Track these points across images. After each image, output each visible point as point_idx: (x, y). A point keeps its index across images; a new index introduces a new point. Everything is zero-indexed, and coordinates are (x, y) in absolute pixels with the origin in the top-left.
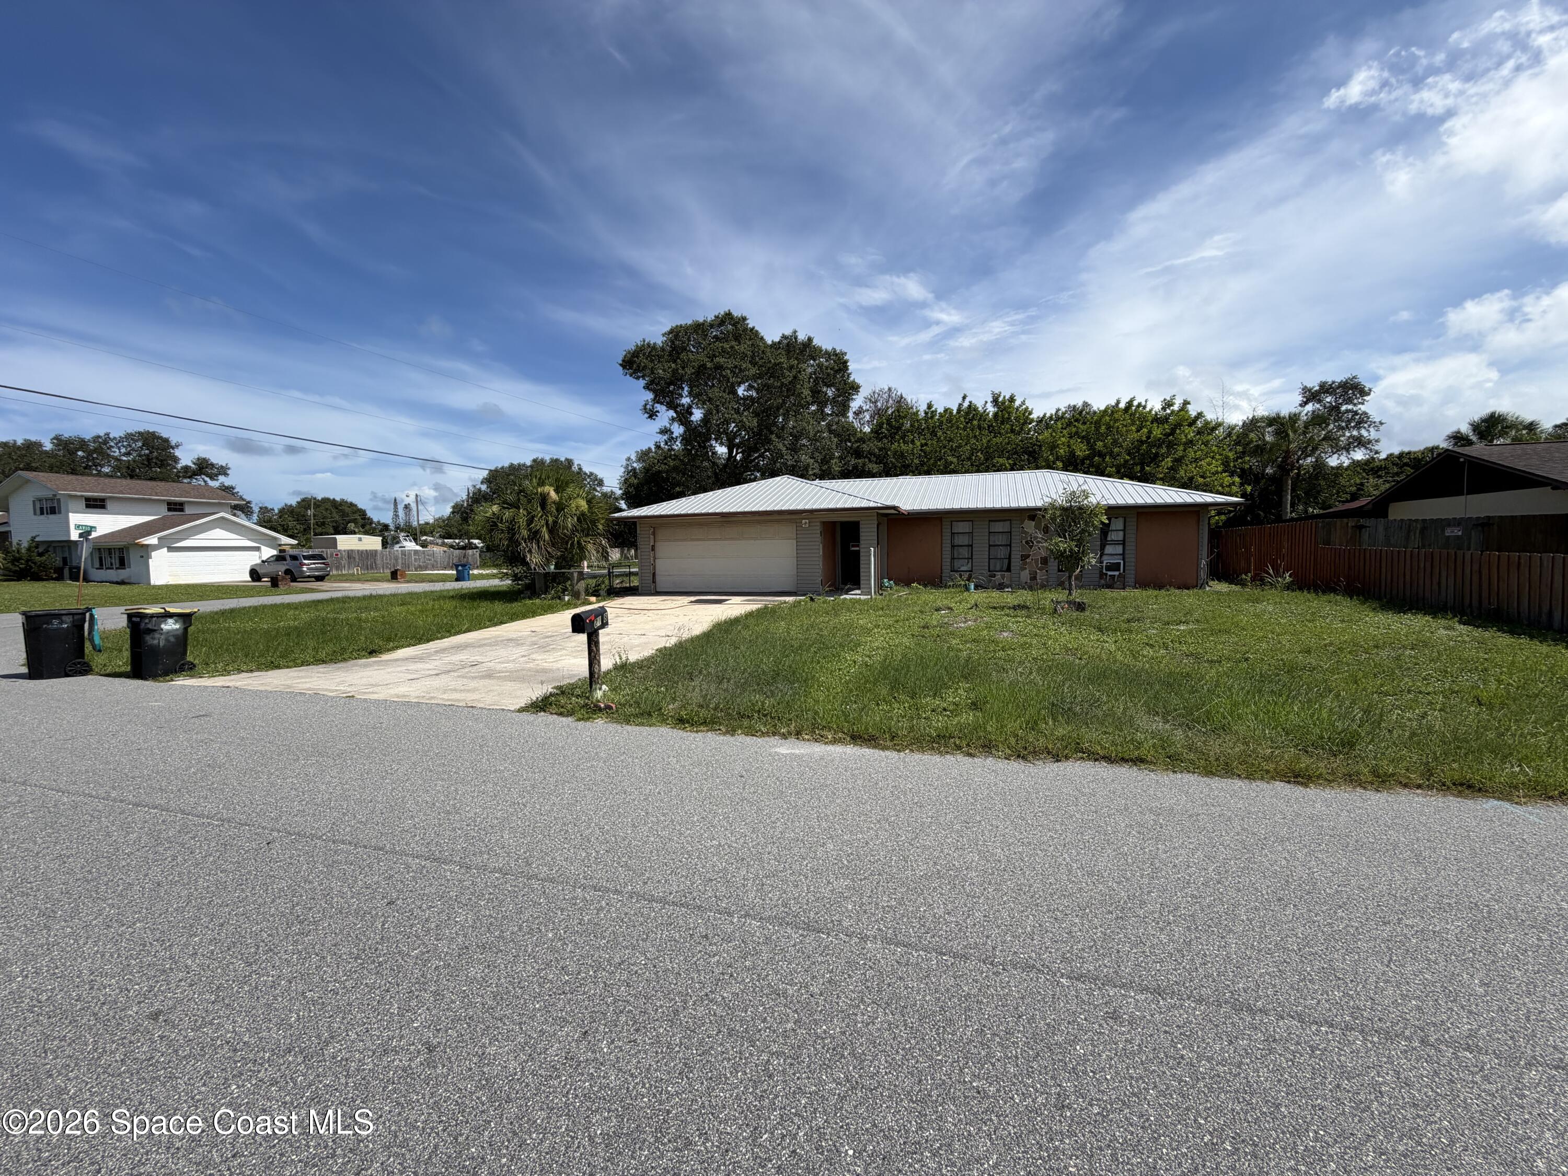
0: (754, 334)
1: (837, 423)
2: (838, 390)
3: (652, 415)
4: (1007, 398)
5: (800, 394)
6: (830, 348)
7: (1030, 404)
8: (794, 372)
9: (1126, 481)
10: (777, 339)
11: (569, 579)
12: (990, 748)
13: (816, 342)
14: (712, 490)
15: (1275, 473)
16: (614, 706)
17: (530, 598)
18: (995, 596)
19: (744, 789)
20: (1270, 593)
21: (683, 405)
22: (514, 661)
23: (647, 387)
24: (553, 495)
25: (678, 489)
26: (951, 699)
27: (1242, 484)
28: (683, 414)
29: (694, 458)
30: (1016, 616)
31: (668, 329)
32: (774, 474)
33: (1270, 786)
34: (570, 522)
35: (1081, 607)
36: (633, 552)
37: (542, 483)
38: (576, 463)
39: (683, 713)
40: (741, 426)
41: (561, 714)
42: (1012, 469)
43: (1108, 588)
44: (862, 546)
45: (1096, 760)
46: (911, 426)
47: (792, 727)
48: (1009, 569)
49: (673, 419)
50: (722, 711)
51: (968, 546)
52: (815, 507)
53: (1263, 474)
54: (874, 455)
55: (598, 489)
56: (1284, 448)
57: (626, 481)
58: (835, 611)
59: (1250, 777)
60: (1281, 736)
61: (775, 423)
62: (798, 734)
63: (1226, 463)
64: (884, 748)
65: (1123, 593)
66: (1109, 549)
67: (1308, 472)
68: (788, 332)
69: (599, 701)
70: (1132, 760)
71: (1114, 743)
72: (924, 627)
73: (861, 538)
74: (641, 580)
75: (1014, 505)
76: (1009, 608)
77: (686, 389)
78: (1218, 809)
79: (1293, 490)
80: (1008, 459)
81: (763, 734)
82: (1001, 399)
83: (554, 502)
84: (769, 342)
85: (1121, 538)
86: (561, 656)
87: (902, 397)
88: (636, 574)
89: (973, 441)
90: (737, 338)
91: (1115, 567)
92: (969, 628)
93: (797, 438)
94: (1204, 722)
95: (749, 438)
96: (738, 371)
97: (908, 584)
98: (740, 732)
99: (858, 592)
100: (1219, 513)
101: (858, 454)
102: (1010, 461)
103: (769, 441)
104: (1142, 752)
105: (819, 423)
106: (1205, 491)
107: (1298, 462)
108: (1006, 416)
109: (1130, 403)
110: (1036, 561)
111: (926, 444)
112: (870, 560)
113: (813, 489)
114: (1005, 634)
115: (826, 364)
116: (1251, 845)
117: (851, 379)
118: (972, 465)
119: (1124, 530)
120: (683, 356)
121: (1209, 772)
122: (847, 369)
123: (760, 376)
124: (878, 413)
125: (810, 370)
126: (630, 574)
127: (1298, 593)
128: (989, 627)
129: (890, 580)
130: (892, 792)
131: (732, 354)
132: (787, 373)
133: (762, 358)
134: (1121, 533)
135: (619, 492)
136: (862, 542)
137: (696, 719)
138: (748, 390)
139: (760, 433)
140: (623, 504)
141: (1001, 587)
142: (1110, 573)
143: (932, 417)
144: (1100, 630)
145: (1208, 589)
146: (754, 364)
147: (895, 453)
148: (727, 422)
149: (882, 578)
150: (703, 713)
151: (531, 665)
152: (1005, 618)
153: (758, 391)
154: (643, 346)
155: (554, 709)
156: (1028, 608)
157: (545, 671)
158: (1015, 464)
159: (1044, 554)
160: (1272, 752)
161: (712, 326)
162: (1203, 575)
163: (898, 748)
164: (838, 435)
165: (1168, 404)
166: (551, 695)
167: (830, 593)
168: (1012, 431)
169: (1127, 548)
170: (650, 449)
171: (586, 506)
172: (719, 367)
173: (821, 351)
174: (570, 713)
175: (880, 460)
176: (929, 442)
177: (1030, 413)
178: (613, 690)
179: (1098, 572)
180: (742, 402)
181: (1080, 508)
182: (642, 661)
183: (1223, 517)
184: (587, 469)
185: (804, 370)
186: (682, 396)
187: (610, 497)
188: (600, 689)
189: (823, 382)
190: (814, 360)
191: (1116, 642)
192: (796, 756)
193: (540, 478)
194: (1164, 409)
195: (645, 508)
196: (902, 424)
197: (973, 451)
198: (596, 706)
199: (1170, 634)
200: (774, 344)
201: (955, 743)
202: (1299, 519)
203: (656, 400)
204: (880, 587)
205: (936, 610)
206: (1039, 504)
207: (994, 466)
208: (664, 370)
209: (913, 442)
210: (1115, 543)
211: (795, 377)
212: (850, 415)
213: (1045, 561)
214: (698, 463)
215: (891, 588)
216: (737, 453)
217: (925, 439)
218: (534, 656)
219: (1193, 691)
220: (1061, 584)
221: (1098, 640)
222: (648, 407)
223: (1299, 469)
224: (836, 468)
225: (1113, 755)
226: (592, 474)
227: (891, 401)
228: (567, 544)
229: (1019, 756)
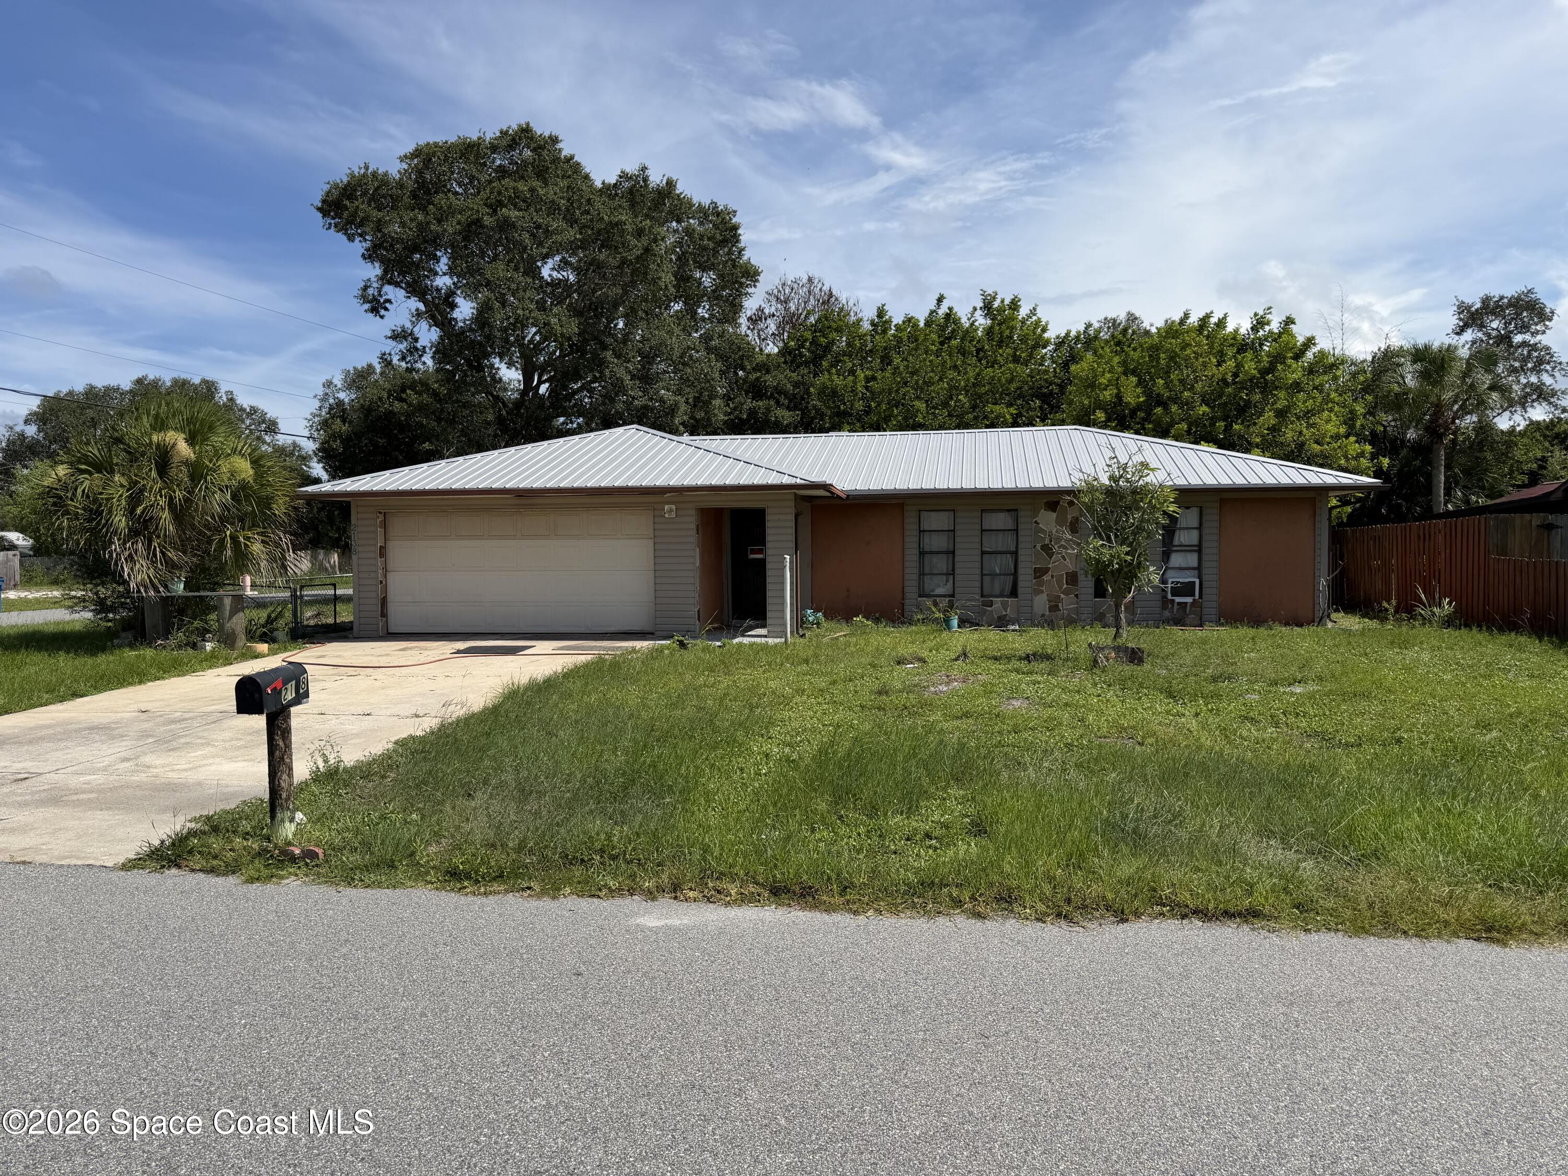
0: (572, 168)
1: (721, 336)
2: (721, 276)
3: (377, 306)
4: (1007, 302)
5: (655, 281)
6: (706, 202)
7: (1043, 315)
8: (645, 241)
9: (1203, 447)
10: (612, 179)
11: (215, 608)
12: (1010, 903)
13: (680, 188)
14: (495, 448)
15: (1421, 438)
16: (320, 852)
17: (132, 646)
18: (991, 638)
19: (584, 997)
20: (1421, 632)
21: (438, 290)
22: (105, 769)
23: (370, 256)
24: (184, 449)
25: (427, 446)
26: (936, 818)
27: (1374, 456)
28: (437, 307)
29: (459, 387)
30: (1031, 673)
31: (410, 148)
32: (608, 423)
33: (1451, 948)
34: (219, 500)
35: (1135, 656)
36: (335, 558)
37: (160, 425)
38: (223, 388)
39: (458, 860)
40: (547, 333)
41: (212, 871)
42: (1015, 424)
43: (1176, 624)
44: (769, 552)
45: (1184, 917)
46: (849, 344)
47: (665, 877)
48: (1014, 593)
49: (419, 314)
50: (531, 851)
51: (947, 553)
52: (686, 483)
53: (1403, 441)
54: (786, 394)
55: (268, 439)
56: (1433, 399)
57: (325, 424)
58: (726, 664)
59: (1421, 933)
60: (1462, 864)
61: (609, 331)
62: (675, 890)
63: (1350, 421)
64: (830, 909)
65: (1200, 633)
66: (1177, 560)
67: (1469, 437)
68: (632, 168)
69: (289, 844)
70: (1240, 914)
71: (1210, 886)
72: (880, 693)
73: (768, 538)
74: (358, 613)
75: (1023, 484)
76: (1020, 659)
77: (444, 260)
78: (1380, 989)
79: (1448, 467)
80: (1010, 405)
81: (613, 893)
82: (996, 304)
83: (186, 463)
84: (598, 184)
85: (1195, 541)
86: (205, 757)
87: (831, 295)
88: (347, 599)
89: (952, 374)
90: (541, 173)
91: (1187, 589)
92: (955, 692)
93: (648, 359)
94: (1345, 846)
95: (562, 356)
96: (540, 233)
97: (848, 619)
98: (568, 890)
99: (763, 631)
100: (1344, 502)
101: (757, 391)
102: (1013, 410)
103: (601, 364)
104: (1258, 900)
105: (690, 335)
106: (1321, 466)
107: (1453, 422)
108: (1007, 332)
109: (1204, 320)
110: (1059, 582)
111: (874, 378)
112: (783, 576)
113: (683, 452)
114: (1017, 704)
115: (700, 229)
116: (1435, 1047)
117: (745, 258)
118: (950, 415)
119: (1200, 528)
120: (439, 199)
121: (1359, 929)
122: (738, 241)
123: (584, 245)
124: (790, 321)
125: (671, 240)
126: (336, 599)
127: (1464, 631)
128: (988, 692)
129: (816, 610)
130: (851, 988)
131: (529, 202)
132: (634, 242)
133: (588, 212)
134: (1195, 534)
135: (309, 446)
136: (768, 545)
137: (483, 870)
138: (559, 269)
139: (578, 348)
140: (317, 469)
141: (1001, 623)
142: (1178, 599)
143: (885, 331)
144: (1170, 695)
145: (1330, 625)
146: (572, 222)
147: (822, 391)
148: (521, 323)
149: (803, 609)
150: (498, 858)
151: (142, 777)
152: (1013, 676)
153: (577, 270)
154: (364, 175)
155: (197, 861)
156: (1049, 658)
157: (172, 787)
158: (1019, 415)
159: (1071, 567)
160: (1451, 892)
161: (494, 148)
162: (1323, 600)
163: (855, 907)
164: (721, 357)
165: (1260, 323)
166: (192, 833)
167: (713, 633)
168: (1016, 359)
169: (1205, 558)
170: (370, 366)
171: (251, 472)
172: (506, 225)
173: (691, 205)
174: (232, 869)
175: (796, 402)
176: (879, 375)
177: (1044, 330)
178: (318, 820)
179: (1159, 597)
180: (549, 290)
181: (1134, 492)
182: (369, 764)
183: (1349, 509)
184: (244, 401)
185: (663, 239)
186: (436, 274)
187: (292, 454)
188: (292, 820)
189: (695, 262)
190: (679, 221)
191: (1197, 715)
192: (677, 930)
193: (157, 416)
194: (1255, 329)
195: (368, 477)
196: (833, 342)
197: (953, 389)
198: (284, 852)
199: (1281, 701)
200: (606, 188)
201: (950, 896)
202: (1457, 514)
203: (386, 279)
204: (800, 623)
205: (899, 663)
206: (1065, 483)
207: (986, 417)
208: (403, 225)
209: (852, 372)
210: (1186, 549)
211: (647, 250)
212: (743, 320)
213: (1072, 578)
214: (467, 397)
215: (818, 624)
216: (540, 382)
217: (871, 369)
218: (148, 759)
219: (1325, 793)
220: (1099, 618)
221: (1168, 712)
222: (370, 291)
223: (1454, 433)
224: (719, 411)
225: (1211, 906)
226: (254, 410)
227: (812, 301)
228: (210, 542)
229: (1059, 915)
